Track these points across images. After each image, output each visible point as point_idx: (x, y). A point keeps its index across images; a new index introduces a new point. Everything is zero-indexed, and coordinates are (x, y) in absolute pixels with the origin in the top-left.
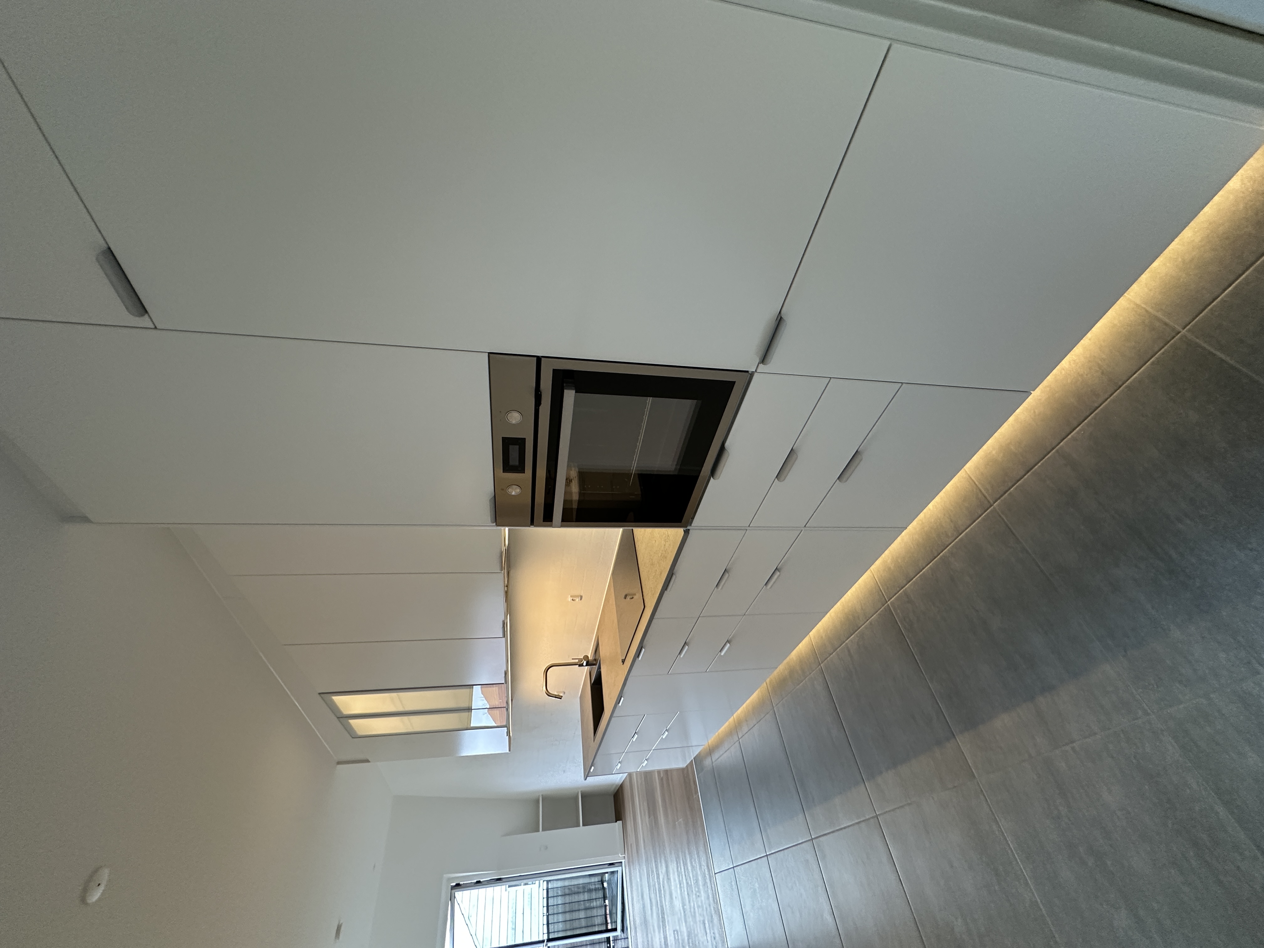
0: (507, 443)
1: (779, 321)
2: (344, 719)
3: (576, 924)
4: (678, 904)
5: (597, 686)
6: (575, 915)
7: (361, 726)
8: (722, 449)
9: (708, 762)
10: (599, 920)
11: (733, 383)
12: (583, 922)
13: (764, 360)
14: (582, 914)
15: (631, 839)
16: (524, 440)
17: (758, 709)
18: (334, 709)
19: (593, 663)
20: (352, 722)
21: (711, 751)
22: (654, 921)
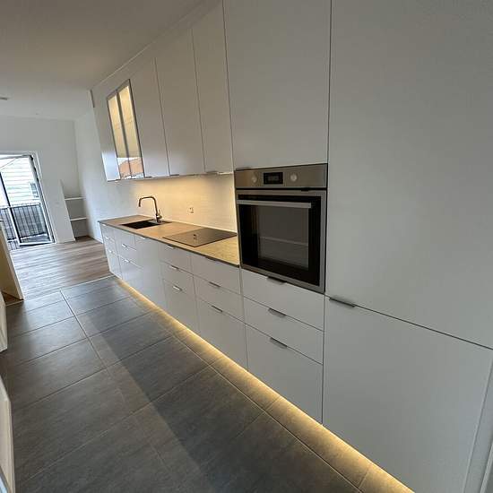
0: (280, 175)
1: (353, 306)
2: (117, 93)
3: (20, 221)
4: (41, 273)
5: (146, 224)
6: (24, 221)
7: (113, 102)
8: (283, 282)
9: (114, 282)
10: (24, 233)
11: (318, 285)
12: (21, 225)
13: (331, 299)
14: (25, 224)
15: (69, 246)
16: (282, 183)
17: (145, 306)
18: (122, 87)
19: (159, 221)
20: (116, 97)
21: (120, 284)
22: (30, 261)
